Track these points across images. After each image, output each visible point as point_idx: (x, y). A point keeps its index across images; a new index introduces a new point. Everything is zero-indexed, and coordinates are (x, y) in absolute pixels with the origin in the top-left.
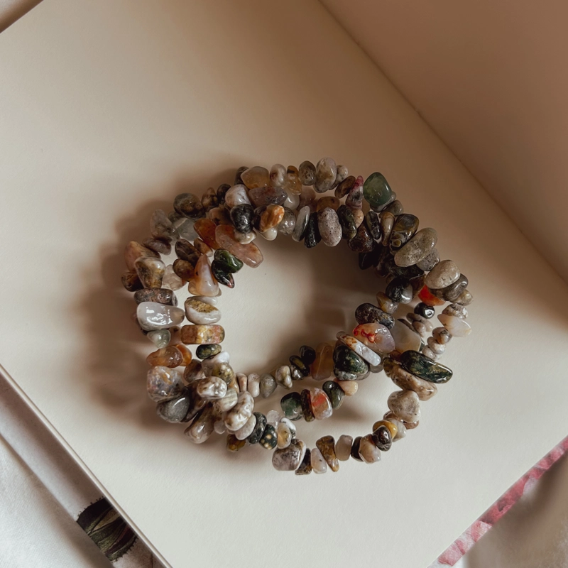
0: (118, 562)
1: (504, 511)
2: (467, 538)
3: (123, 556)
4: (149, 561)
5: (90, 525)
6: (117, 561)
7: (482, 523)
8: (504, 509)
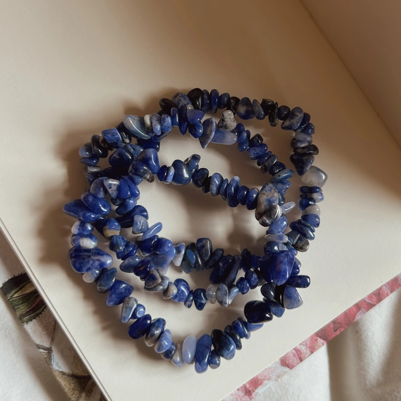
0: (28, 325)
1: (338, 333)
2: (306, 350)
3: (33, 321)
4: (52, 328)
5: (10, 293)
6: (27, 323)
7: (319, 339)
8: (338, 331)
